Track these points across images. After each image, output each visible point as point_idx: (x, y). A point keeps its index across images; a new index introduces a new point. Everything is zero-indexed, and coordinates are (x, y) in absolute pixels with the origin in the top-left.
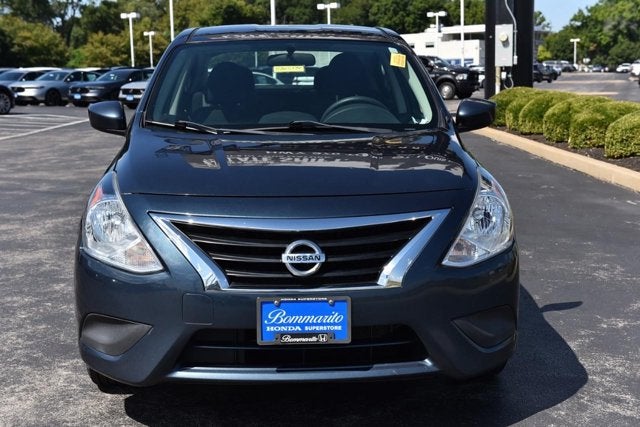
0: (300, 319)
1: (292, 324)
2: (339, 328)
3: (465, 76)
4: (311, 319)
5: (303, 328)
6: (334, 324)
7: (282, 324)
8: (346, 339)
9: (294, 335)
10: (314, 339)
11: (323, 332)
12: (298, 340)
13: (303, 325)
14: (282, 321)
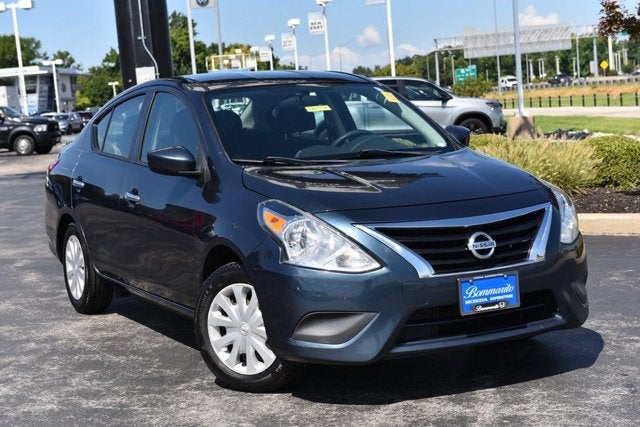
0: (487, 292)
1: (482, 297)
2: (511, 296)
3: (44, 128)
4: (494, 291)
5: (488, 298)
6: (508, 293)
7: (476, 298)
8: (517, 304)
9: (484, 305)
10: (497, 307)
11: (502, 301)
12: (486, 308)
13: (488, 297)
14: (476, 295)
